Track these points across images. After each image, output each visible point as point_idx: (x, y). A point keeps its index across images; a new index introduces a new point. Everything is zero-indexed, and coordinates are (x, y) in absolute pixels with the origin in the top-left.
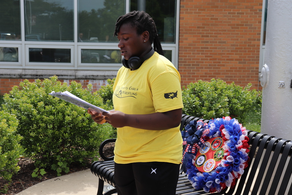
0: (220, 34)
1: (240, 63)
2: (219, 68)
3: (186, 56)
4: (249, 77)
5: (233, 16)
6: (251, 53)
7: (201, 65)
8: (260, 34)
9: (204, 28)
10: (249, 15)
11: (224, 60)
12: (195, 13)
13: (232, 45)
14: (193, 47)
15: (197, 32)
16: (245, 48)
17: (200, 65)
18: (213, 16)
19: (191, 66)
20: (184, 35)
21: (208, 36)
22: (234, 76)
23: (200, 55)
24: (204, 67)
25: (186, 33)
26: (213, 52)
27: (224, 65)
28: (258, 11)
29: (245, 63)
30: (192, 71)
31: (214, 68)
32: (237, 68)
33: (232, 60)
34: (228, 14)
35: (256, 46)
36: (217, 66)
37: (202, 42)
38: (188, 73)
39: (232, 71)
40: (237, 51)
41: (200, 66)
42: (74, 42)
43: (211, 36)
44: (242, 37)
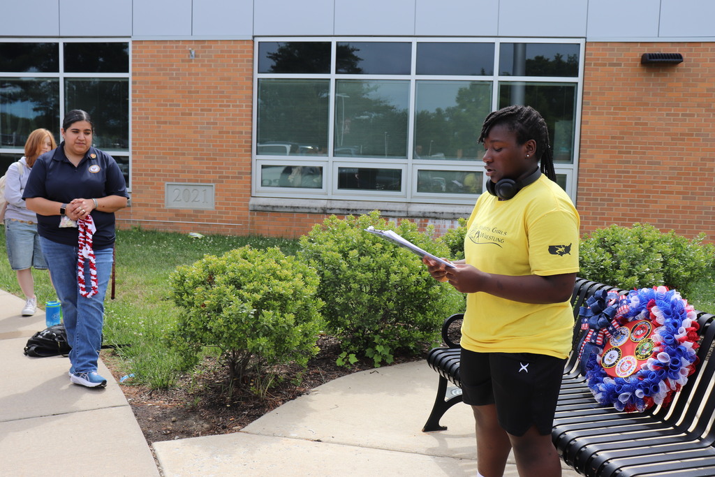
0: (652, 148)
1: (684, 198)
2: (648, 206)
3: (590, 185)
4: (700, 222)
5: (674, 120)
7: (616, 200)
9: (623, 138)
10: (703, 118)
11: (657, 192)
12: (608, 114)
13: (671, 169)
14: (603, 170)
15: (610, 145)
18: (639, 119)
19: (599, 202)
20: (588, 149)
21: (629, 153)
22: (674, 220)
23: (615, 183)
24: (621, 203)
25: (592, 147)
26: (637, 179)
27: (656, 202)
29: (694, 199)
30: (599, 210)
31: (638, 206)
32: (678, 207)
33: (671, 193)
34: (665, 115)
36: (644, 203)
37: (619, 162)
38: (593, 213)
39: (671, 212)
40: (680, 179)
41: (614, 202)
42: (406, 158)
43: (634, 153)
44: (690, 155)
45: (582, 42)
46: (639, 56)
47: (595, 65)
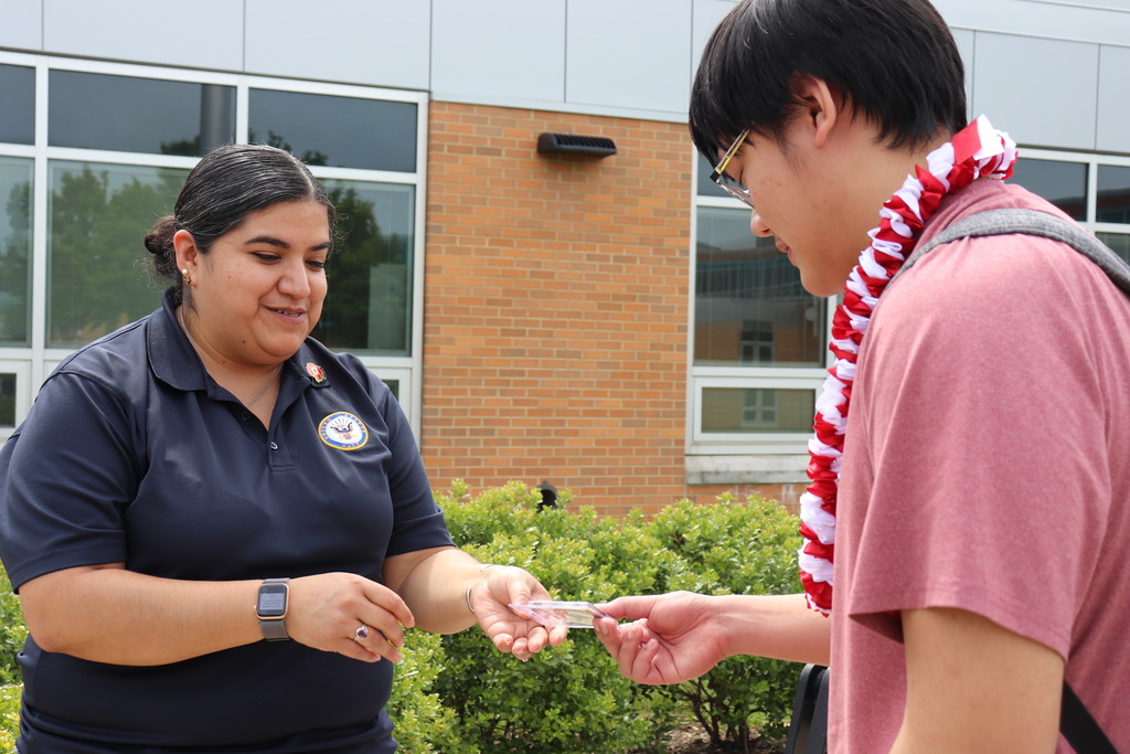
0: (563, 325)
1: (626, 424)
2: (561, 442)
3: (449, 402)
4: (655, 471)
5: (601, 268)
6: (661, 391)
7: (501, 432)
8: (684, 329)
9: (508, 303)
10: (651, 266)
11: (576, 413)
12: (480, 252)
13: (601, 365)
14: (472, 370)
15: (485, 317)
16: (641, 376)
17: (496, 434)
18: (538, 264)
19: (468, 437)
20: (443, 326)
21: (522, 333)
22: (609, 469)
23: (498, 397)
24: (510, 438)
25: (450, 321)
26: (539, 388)
27: (575, 433)
28: (677, 255)
29: (642, 424)
30: (469, 453)
31: (543, 442)
32: (615, 442)
33: (602, 413)
34: (585, 258)
35: (674, 368)
36: (553, 437)
37: (505, 353)
38: (458, 462)
39: (603, 452)
40: (617, 385)
41: (497, 436)
42: (30, 346)
43: (532, 333)
44: (631, 337)
45: (421, 99)
46: (533, 138)
47: (451, 149)
